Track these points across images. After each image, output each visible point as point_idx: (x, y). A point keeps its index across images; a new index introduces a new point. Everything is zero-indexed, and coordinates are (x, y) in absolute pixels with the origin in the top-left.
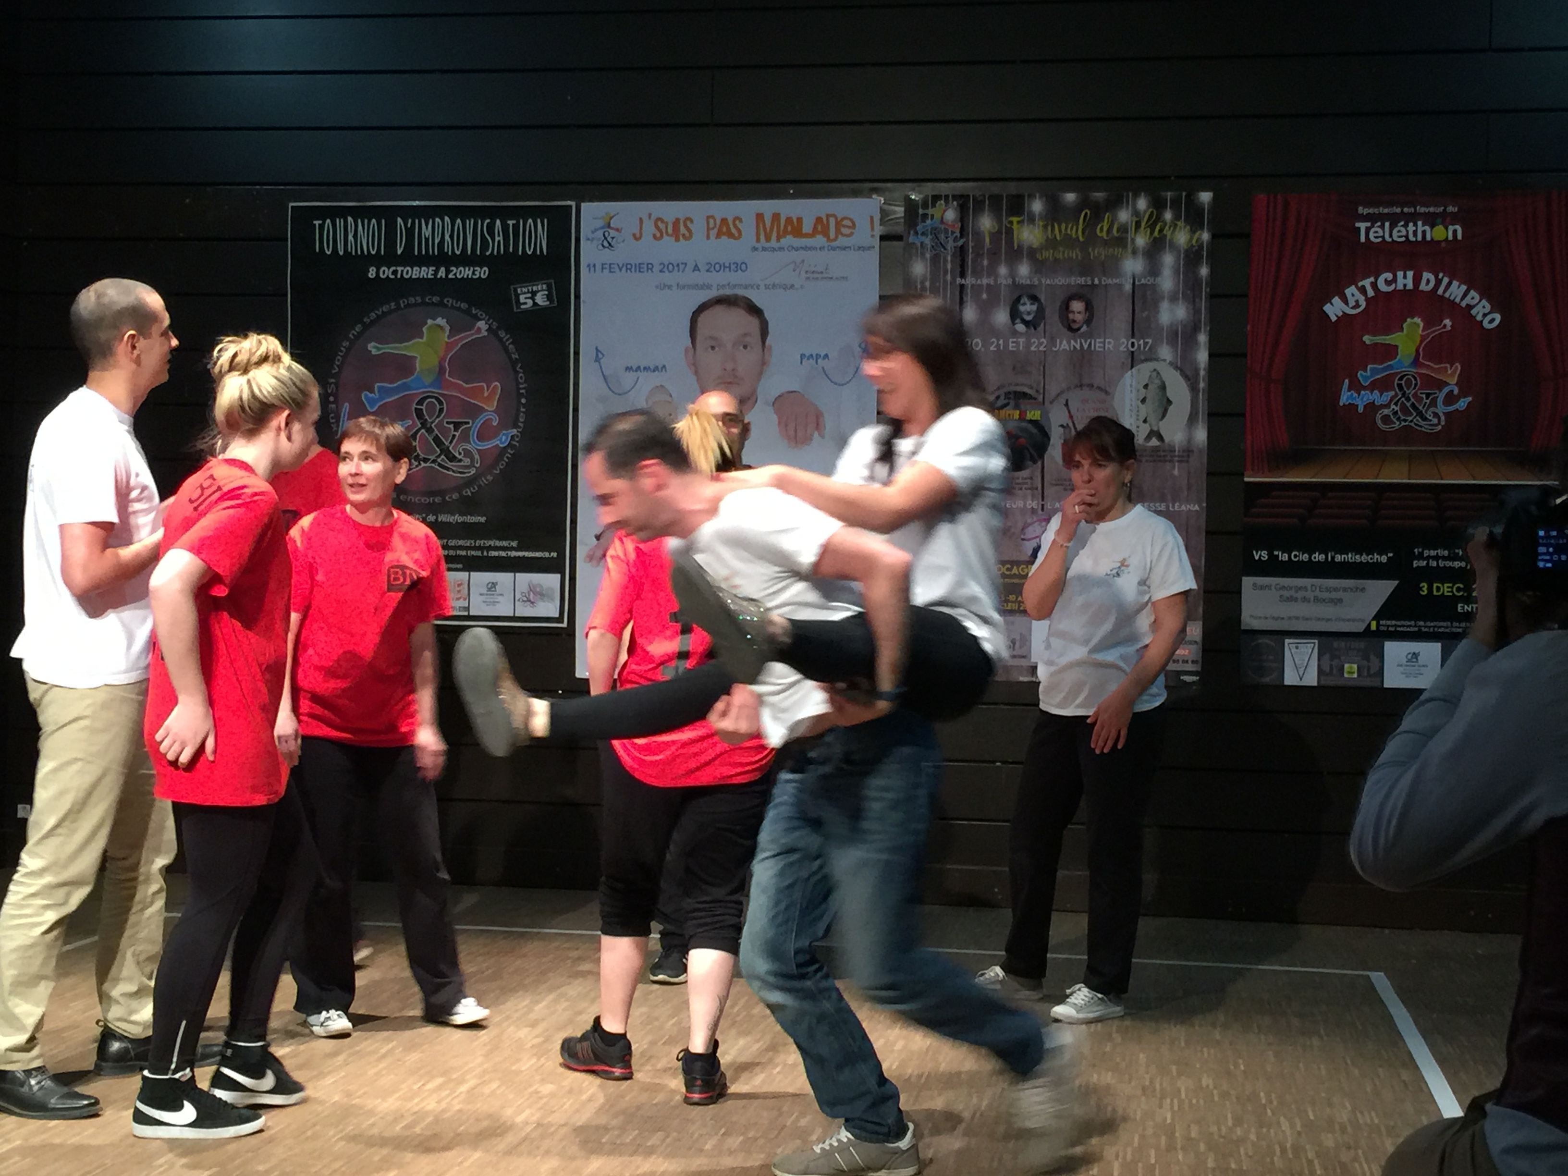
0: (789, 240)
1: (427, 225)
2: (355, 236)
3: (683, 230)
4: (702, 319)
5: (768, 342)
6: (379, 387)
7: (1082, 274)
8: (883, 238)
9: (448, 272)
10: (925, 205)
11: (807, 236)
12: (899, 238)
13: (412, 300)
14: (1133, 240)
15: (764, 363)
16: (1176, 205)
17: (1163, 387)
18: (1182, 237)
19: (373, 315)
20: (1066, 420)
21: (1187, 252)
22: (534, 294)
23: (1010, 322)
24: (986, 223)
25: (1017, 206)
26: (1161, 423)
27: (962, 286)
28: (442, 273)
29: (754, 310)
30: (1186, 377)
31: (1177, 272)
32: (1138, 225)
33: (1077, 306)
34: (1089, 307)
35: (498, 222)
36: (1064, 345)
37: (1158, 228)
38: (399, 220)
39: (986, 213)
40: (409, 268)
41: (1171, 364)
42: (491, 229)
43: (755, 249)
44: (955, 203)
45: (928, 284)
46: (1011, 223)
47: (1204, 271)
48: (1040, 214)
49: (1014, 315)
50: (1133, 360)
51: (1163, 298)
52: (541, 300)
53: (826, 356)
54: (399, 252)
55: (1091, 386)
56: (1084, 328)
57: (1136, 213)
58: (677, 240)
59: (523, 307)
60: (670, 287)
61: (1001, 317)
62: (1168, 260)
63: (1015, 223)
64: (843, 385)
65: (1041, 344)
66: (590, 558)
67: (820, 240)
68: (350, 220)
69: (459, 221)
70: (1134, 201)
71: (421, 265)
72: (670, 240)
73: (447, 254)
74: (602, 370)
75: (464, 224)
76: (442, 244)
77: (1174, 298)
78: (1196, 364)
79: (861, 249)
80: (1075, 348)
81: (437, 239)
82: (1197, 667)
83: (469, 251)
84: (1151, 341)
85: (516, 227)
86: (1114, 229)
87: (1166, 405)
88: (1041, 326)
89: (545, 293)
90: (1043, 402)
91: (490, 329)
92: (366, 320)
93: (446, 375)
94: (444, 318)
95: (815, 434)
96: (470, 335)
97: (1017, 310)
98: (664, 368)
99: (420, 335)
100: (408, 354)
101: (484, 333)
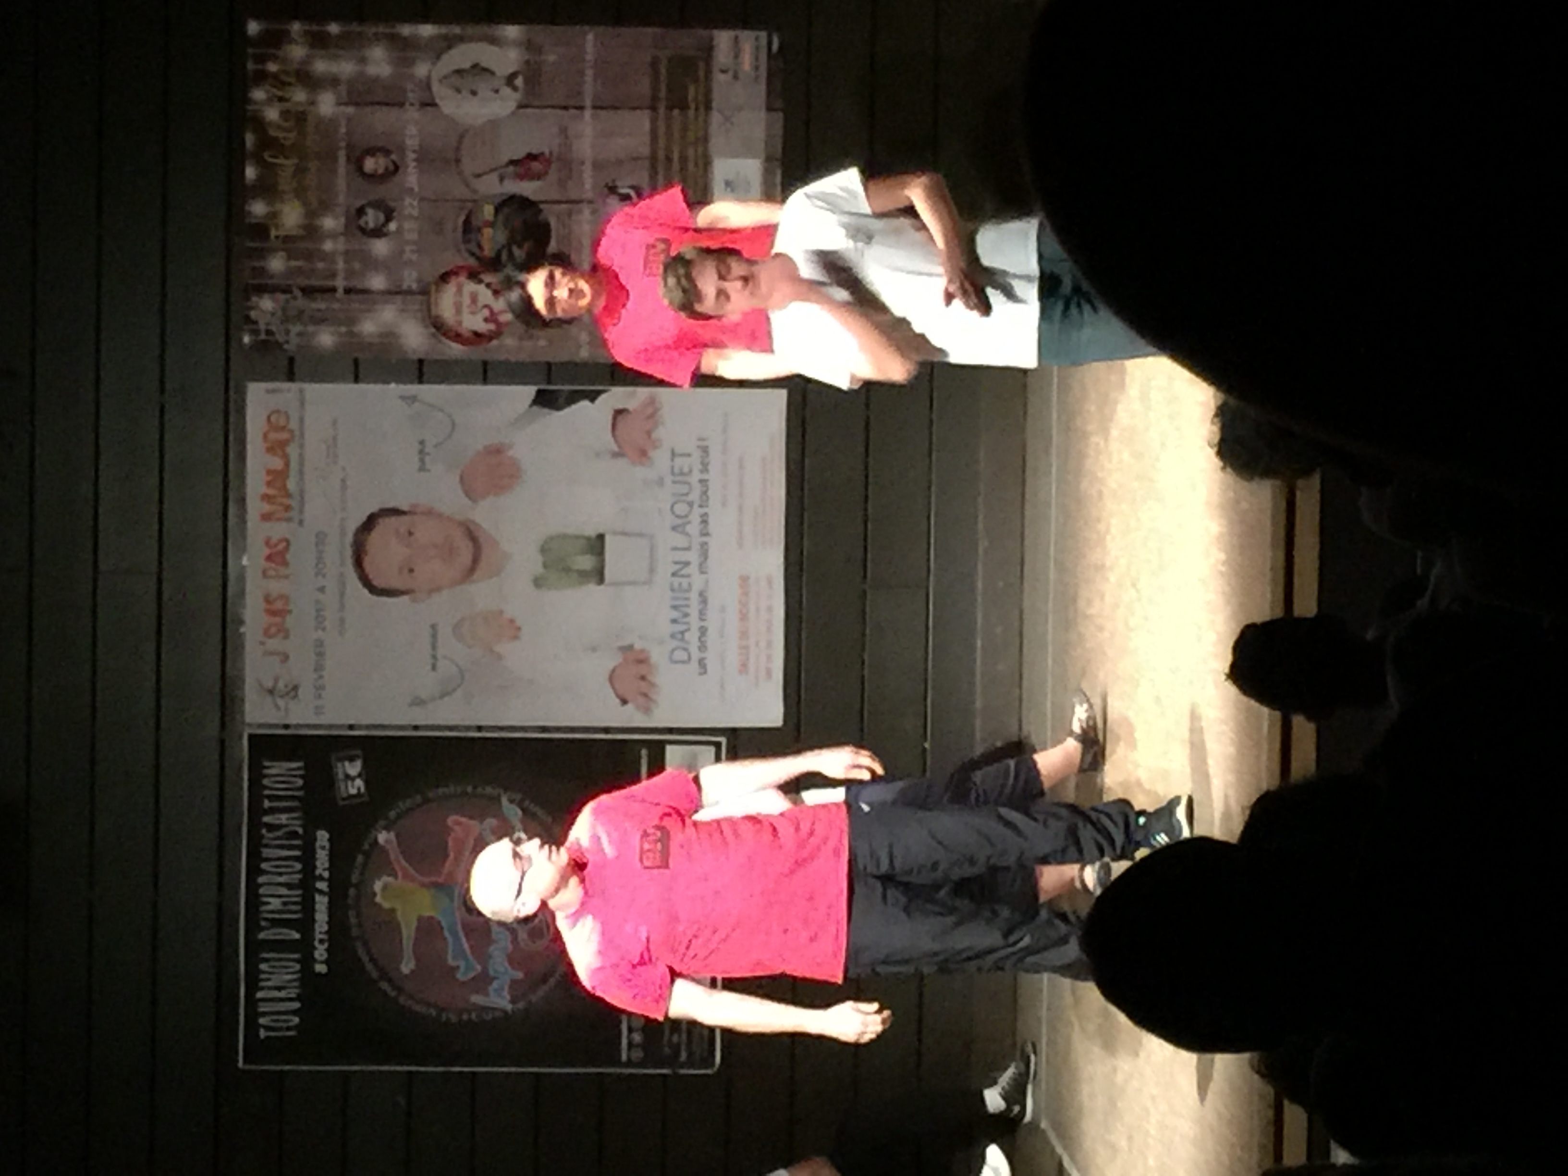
0: (291, 485)
1: (268, 903)
2: (279, 989)
3: (279, 605)
4: (377, 582)
5: (405, 508)
6: (454, 958)
7: (335, 159)
8: (291, 376)
9: (321, 878)
10: (255, 332)
11: (287, 464)
12: (291, 360)
13: (353, 920)
14: (299, 103)
15: (430, 513)
16: (261, 59)
17: (459, 72)
18: (297, 52)
19: (369, 967)
20: (494, 177)
21: (312, 46)
22: (348, 777)
23: (388, 239)
24: (277, 264)
25: (261, 230)
26: (498, 73)
27: (348, 291)
28: (322, 886)
29: (370, 523)
30: (449, 47)
31: (335, 57)
32: (281, 99)
33: (369, 164)
34: (372, 151)
35: (266, 819)
36: (411, 177)
37: (284, 78)
38: (262, 936)
39: (265, 264)
40: (317, 926)
41: (434, 64)
42: (271, 827)
43: (301, 523)
44: (254, 299)
45: (343, 329)
46: (277, 237)
47: (334, 28)
48: (268, 204)
49: (378, 233)
50: (429, 104)
51: (363, 74)
52: (354, 768)
53: (422, 443)
54: (297, 936)
55: (458, 149)
56: (393, 157)
57: (269, 101)
58: (290, 612)
59: (363, 790)
60: (342, 621)
61: (380, 247)
62: (321, 66)
63: (278, 233)
64: (454, 425)
65: (411, 205)
66: (647, 711)
67: (292, 450)
68: (260, 995)
69: (264, 866)
70: (256, 103)
71: (313, 910)
72: (290, 621)
73: (300, 880)
74: (433, 699)
75: (267, 860)
76: (289, 886)
77: (363, 60)
78: (432, 39)
79: (302, 403)
80: (415, 167)
81: (284, 891)
82: (763, 34)
83: (297, 853)
84: (409, 86)
85: (270, 798)
86: (286, 125)
87: (479, 70)
88: (392, 204)
89: (347, 764)
90: (474, 201)
91: (387, 828)
92: (375, 975)
93: (441, 880)
94: (374, 883)
95: (510, 453)
96: (394, 853)
97: (372, 230)
98: (433, 627)
99: (393, 911)
100: (414, 924)
101: (392, 835)
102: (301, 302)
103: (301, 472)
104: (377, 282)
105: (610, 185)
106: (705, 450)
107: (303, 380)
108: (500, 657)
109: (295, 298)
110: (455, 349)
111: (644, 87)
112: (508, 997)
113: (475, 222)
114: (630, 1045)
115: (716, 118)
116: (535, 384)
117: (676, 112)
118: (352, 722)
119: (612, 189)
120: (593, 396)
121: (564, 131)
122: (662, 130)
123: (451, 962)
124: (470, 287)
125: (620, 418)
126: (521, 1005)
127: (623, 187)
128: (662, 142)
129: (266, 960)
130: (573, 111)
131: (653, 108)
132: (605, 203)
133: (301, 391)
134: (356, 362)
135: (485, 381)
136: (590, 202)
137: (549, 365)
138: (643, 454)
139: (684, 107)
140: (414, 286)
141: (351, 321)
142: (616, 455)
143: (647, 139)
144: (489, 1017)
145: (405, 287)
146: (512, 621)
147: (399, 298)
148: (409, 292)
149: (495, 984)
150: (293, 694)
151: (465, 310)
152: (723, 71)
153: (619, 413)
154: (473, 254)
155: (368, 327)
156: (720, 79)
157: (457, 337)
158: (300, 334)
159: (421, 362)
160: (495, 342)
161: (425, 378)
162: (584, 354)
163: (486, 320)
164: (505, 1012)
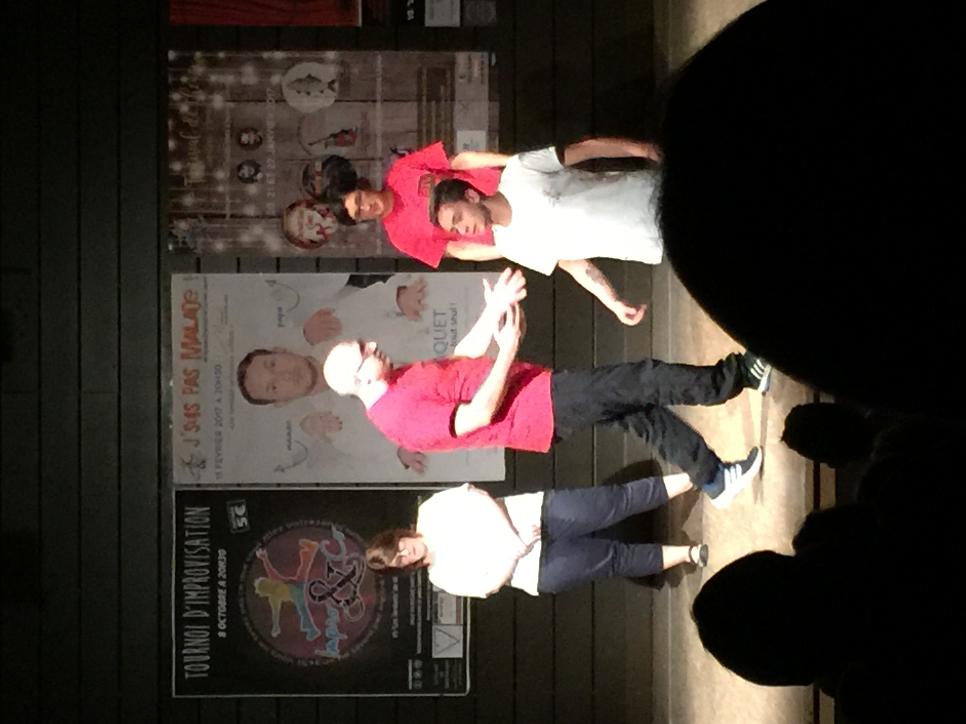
0: (200, 336)
1: (189, 595)
2: (196, 647)
3: (192, 411)
4: (253, 395)
5: (270, 349)
6: (304, 627)
7: (224, 136)
8: (198, 271)
9: (221, 579)
10: (176, 243)
11: (196, 325)
12: (198, 260)
13: (241, 605)
14: (201, 102)
15: (285, 352)
16: (178, 74)
17: (299, 81)
18: (199, 69)
19: (253, 634)
20: (322, 145)
21: (208, 66)
22: (237, 516)
23: (257, 184)
24: (188, 200)
25: (179, 180)
26: (323, 80)
27: (232, 216)
28: (222, 583)
29: (248, 359)
30: (293, 65)
31: (223, 73)
32: (190, 99)
33: (245, 138)
34: (246, 130)
35: (187, 543)
36: (271, 146)
37: (191, 86)
38: (185, 615)
39: (181, 201)
40: (219, 608)
41: (283, 76)
42: (190, 548)
43: (206, 360)
44: (175, 222)
45: (230, 240)
46: (189, 184)
47: (221, 55)
48: (183, 163)
49: (251, 180)
50: (281, 100)
51: (239, 83)
52: (241, 511)
53: (280, 309)
54: (206, 614)
55: (299, 128)
56: (260, 133)
57: (182, 100)
58: (199, 415)
59: (246, 523)
60: (232, 419)
61: (252, 189)
62: (213, 78)
63: (189, 182)
64: (299, 298)
65: (271, 163)
66: (421, 471)
67: (200, 314)
68: (185, 651)
69: (186, 572)
70: (175, 102)
71: (218, 599)
72: (200, 421)
73: (209, 580)
74: (288, 467)
75: (188, 568)
76: (201, 584)
77: (240, 74)
78: (283, 60)
79: (206, 286)
80: (273, 140)
81: (199, 587)
82: (486, 54)
83: (207, 564)
84: (268, 89)
85: (191, 530)
86: (193, 115)
87: (311, 78)
88: (258, 162)
89: (236, 508)
90: (309, 160)
91: (262, 547)
92: (256, 639)
93: (295, 578)
94: (253, 581)
95: (334, 315)
96: (266, 561)
97: (248, 179)
98: (288, 422)
99: (267, 598)
100: (279, 607)
101: (265, 552)
102: (204, 224)
103: (206, 330)
104: (250, 210)
105: (394, 148)
106: (455, 311)
107: (205, 272)
108: (329, 441)
109: (200, 221)
110: (299, 251)
111: (414, 88)
112: (338, 651)
113: (311, 172)
114: (414, 679)
115: (457, 107)
116: (348, 272)
117: (433, 103)
118: (240, 482)
119: (395, 151)
120: (384, 279)
121: (364, 116)
122: (425, 115)
123: (302, 630)
124: (308, 212)
125: (401, 292)
126: (347, 655)
127: (402, 150)
128: (424, 121)
129: (187, 630)
130: (370, 103)
131: (419, 100)
132: (390, 160)
133: (205, 280)
134: (238, 260)
135: (318, 271)
136: (381, 159)
137: (357, 260)
138: (416, 314)
139: (438, 101)
140: (274, 213)
141: (235, 234)
142: (398, 315)
143: (416, 119)
144: (327, 663)
145: (268, 213)
146: (337, 418)
147: (264, 221)
148: (271, 217)
149: (330, 643)
150: (201, 466)
151: (305, 227)
152: (461, 77)
153: (401, 289)
154: (309, 193)
155: (246, 238)
156: (459, 82)
157: (301, 244)
158: (204, 244)
159: (278, 259)
160: (324, 246)
161: (281, 269)
162: (379, 252)
163: (318, 233)
164: (336, 659)
